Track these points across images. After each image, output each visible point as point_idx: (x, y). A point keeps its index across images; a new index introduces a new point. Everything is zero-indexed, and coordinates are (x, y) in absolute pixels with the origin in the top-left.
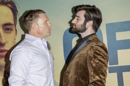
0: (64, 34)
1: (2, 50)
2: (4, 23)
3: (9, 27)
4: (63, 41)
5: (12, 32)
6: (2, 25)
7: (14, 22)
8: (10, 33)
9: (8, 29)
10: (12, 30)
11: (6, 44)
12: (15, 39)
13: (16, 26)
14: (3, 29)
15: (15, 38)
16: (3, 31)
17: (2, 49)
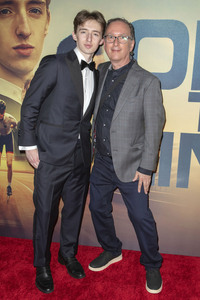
8: (37, 18)
9: (34, 11)
10: (41, 13)
12: (46, 30)
14: (27, 10)
17: (24, 43)
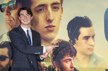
0: (105, 12)
1: (50, 25)
2: (52, 3)
3: (56, 6)
4: (104, 19)
5: (59, 10)
6: (50, 4)
7: (61, 1)
11: (53, 21)
13: (62, 4)
15: (61, 16)
16: (51, 9)
